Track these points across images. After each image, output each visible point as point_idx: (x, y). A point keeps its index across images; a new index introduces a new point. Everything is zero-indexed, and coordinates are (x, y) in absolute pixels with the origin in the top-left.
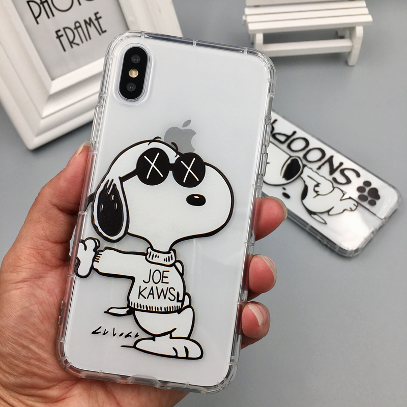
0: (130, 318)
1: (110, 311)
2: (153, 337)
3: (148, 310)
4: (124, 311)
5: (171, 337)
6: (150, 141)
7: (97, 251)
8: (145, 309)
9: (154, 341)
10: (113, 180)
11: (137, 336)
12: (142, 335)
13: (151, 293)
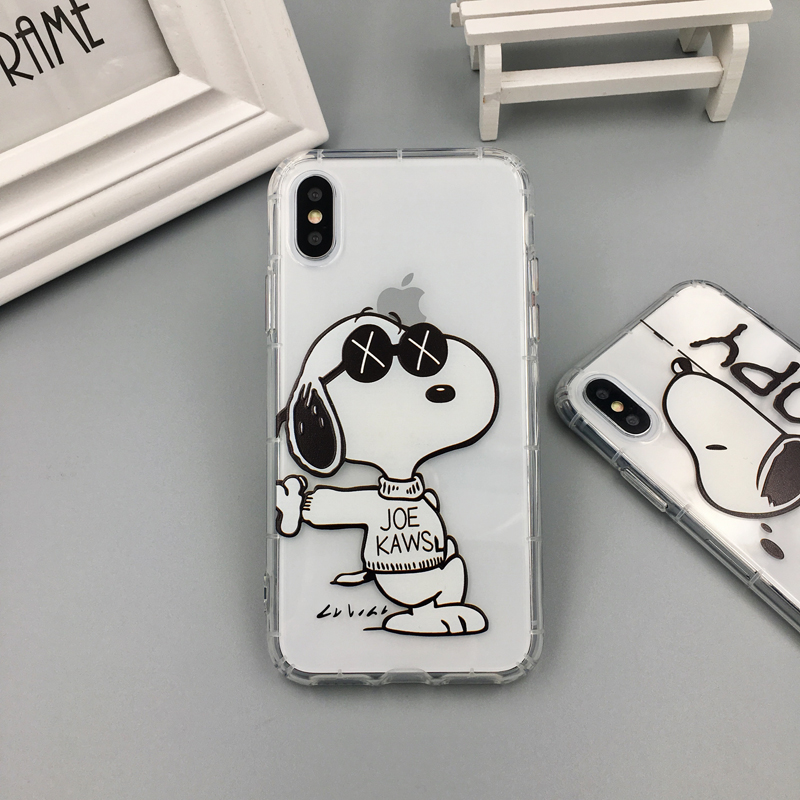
0: (370, 587)
1: (339, 580)
2: (410, 609)
3: (396, 571)
4: (360, 578)
5: (436, 606)
6: (357, 316)
7: (305, 494)
8: (391, 569)
9: (412, 614)
10: (310, 384)
11: (384, 611)
12: (392, 609)
13: (396, 544)
